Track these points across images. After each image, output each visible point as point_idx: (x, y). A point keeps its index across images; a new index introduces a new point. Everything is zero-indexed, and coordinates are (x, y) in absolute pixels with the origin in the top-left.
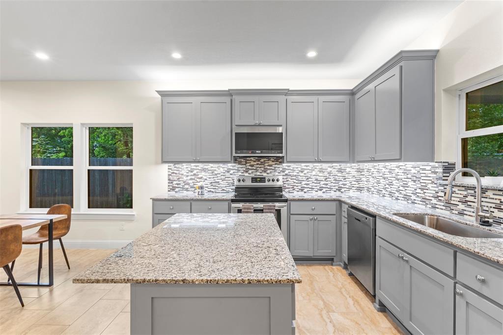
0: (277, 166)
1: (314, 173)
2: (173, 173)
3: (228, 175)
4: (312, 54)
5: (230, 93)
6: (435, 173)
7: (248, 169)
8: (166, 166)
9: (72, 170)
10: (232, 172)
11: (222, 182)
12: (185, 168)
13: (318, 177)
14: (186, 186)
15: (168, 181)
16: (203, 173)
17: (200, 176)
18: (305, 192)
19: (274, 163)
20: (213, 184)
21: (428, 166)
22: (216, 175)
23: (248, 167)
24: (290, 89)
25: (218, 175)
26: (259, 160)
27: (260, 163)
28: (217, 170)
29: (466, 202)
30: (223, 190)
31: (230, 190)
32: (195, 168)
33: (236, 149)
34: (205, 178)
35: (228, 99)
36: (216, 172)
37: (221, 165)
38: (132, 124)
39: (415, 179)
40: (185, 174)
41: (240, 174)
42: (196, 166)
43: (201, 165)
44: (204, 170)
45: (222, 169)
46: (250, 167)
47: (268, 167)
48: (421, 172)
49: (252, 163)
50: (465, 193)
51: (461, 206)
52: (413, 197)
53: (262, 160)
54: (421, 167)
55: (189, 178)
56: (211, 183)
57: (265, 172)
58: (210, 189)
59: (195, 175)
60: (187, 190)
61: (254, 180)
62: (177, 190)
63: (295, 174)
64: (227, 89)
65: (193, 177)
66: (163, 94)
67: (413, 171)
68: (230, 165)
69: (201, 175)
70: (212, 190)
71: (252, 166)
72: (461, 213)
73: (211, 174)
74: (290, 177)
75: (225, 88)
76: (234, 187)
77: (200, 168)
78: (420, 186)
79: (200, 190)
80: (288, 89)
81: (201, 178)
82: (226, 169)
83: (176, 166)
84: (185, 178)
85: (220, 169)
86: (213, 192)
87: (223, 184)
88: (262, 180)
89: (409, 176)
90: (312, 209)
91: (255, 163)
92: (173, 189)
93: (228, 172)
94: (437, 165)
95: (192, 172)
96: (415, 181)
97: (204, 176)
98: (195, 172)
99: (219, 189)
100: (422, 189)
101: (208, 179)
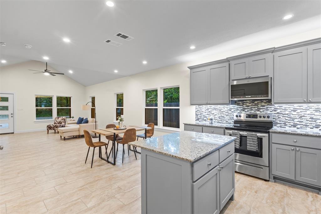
0: (269, 106)
1: (308, 112)
2: (198, 110)
3: (230, 112)
4: (288, 17)
5: (228, 60)
7: (245, 108)
8: (194, 107)
9: (157, 109)
10: (233, 110)
11: (226, 117)
12: (204, 108)
13: (313, 116)
14: (205, 118)
15: (195, 115)
16: (214, 111)
17: (212, 113)
18: (298, 128)
19: (266, 104)
20: (221, 118)
22: (222, 112)
23: (244, 107)
24: (276, 47)
25: (224, 112)
26: (253, 102)
27: (254, 104)
28: (223, 109)
30: (227, 122)
31: (232, 122)
32: (210, 108)
33: (231, 96)
34: (215, 114)
35: (226, 64)
36: (222, 110)
37: (226, 106)
38: (179, 85)
40: (204, 111)
41: (239, 112)
42: (210, 107)
43: (213, 106)
44: (215, 109)
45: (226, 109)
46: (246, 107)
47: (261, 107)
49: (248, 104)
53: (256, 102)
55: (206, 113)
56: (219, 117)
57: (258, 110)
58: (219, 121)
59: (209, 112)
60: (205, 120)
61: (249, 116)
62: (200, 120)
63: (287, 112)
64: (226, 58)
65: (209, 113)
66: (191, 68)
68: (231, 106)
69: (214, 112)
70: (220, 121)
71: (248, 106)
73: (219, 112)
74: (282, 115)
75: (225, 57)
76: (234, 121)
77: (212, 108)
79: (210, 121)
80: (275, 48)
81: (213, 114)
82: (229, 109)
83: (200, 106)
84: (204, 114)
85: (225, 108)
86: (220, 123)
87: (227, 118)
88: (255, 116)
90: (294, 142)
91: (251, 104)
92: (198, 119)
93: (230, 110)
95: (208, 110)
98: (210, 110)
99: (224, 121)
101: (217, 115)
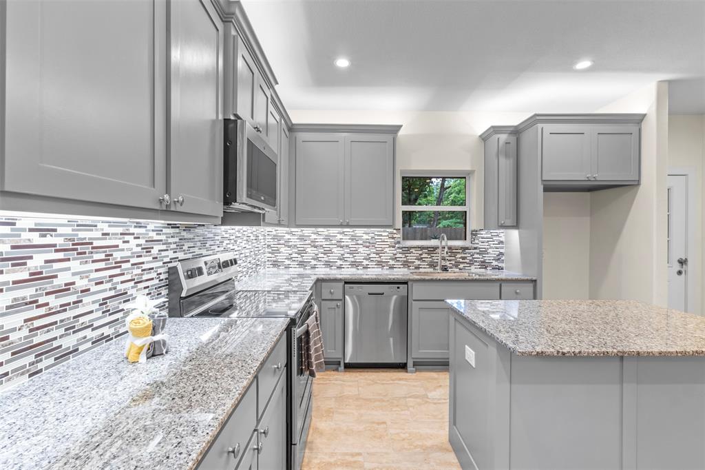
6: (393, 238)
16: (75, 265)
17: (60, 281)
20: (111, 305)
21: (385, 233)
22: (118, 264)
25: (124, 266)
28: (122, 246)
29: (422, 258)
33: (250, 186)
36: (118, 255)
39: (368, 244)
42: (44, 231)
45: (133, 242)
48: (376, 237)
50: (420, 252)
51: (417, 262)
52: (365, 262)
54: (376, 233)
56: (104, 302)
58: (99, 332)
59: (36, 276)
65: (28, 292)
67: (365, 237)
69: (71, 271)
70: (107, 331)
72: (417, 268)
73: (102, 265)
77: (59, 241)
78: (375, 250)
86: (108, 338)
89: (360, 242)
94: (395, 231)
95: (19, 262)
96: (367, 247)
97: (76, 279)
100: (377, 254)
101: (94, 288)
